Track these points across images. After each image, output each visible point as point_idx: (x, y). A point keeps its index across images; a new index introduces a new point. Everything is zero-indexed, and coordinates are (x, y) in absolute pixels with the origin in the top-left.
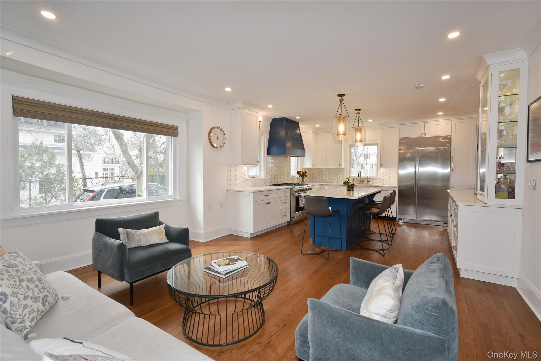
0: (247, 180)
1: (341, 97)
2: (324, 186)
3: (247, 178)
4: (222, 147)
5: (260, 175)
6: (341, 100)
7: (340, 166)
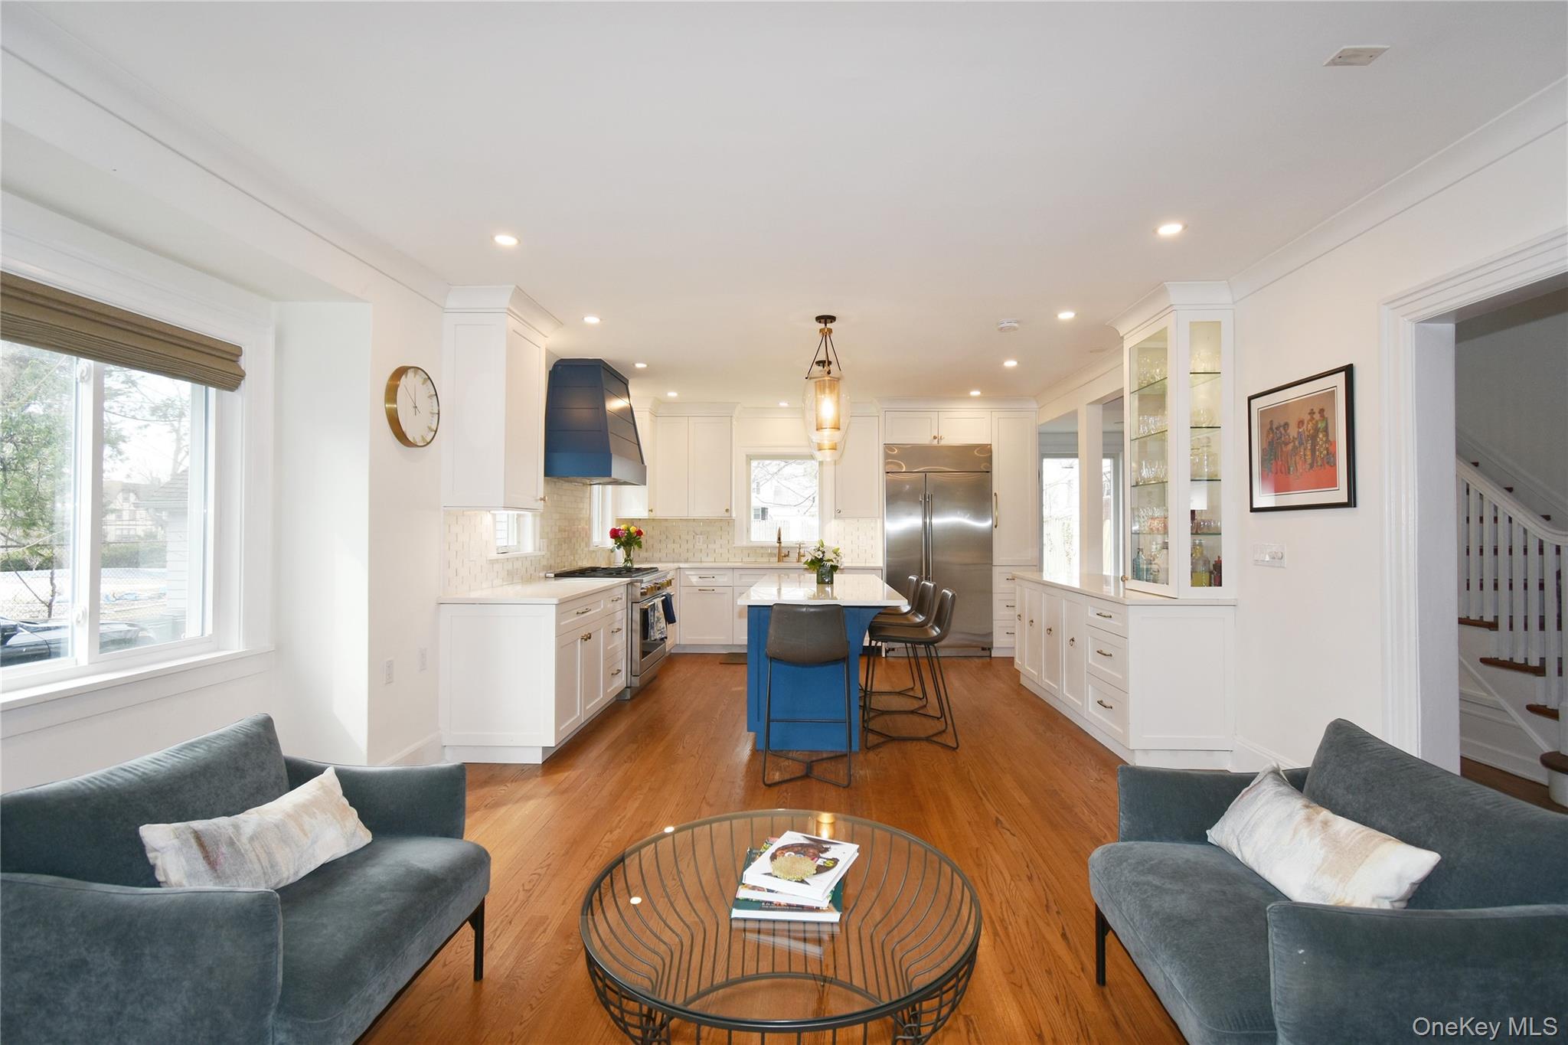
0: (492, 562)
1: (826, 325)
2: (687, 573)
3: (494, 555)
4: (428, 443)
5: (519, 542)
6: (826, 334)
7: (727, 514)
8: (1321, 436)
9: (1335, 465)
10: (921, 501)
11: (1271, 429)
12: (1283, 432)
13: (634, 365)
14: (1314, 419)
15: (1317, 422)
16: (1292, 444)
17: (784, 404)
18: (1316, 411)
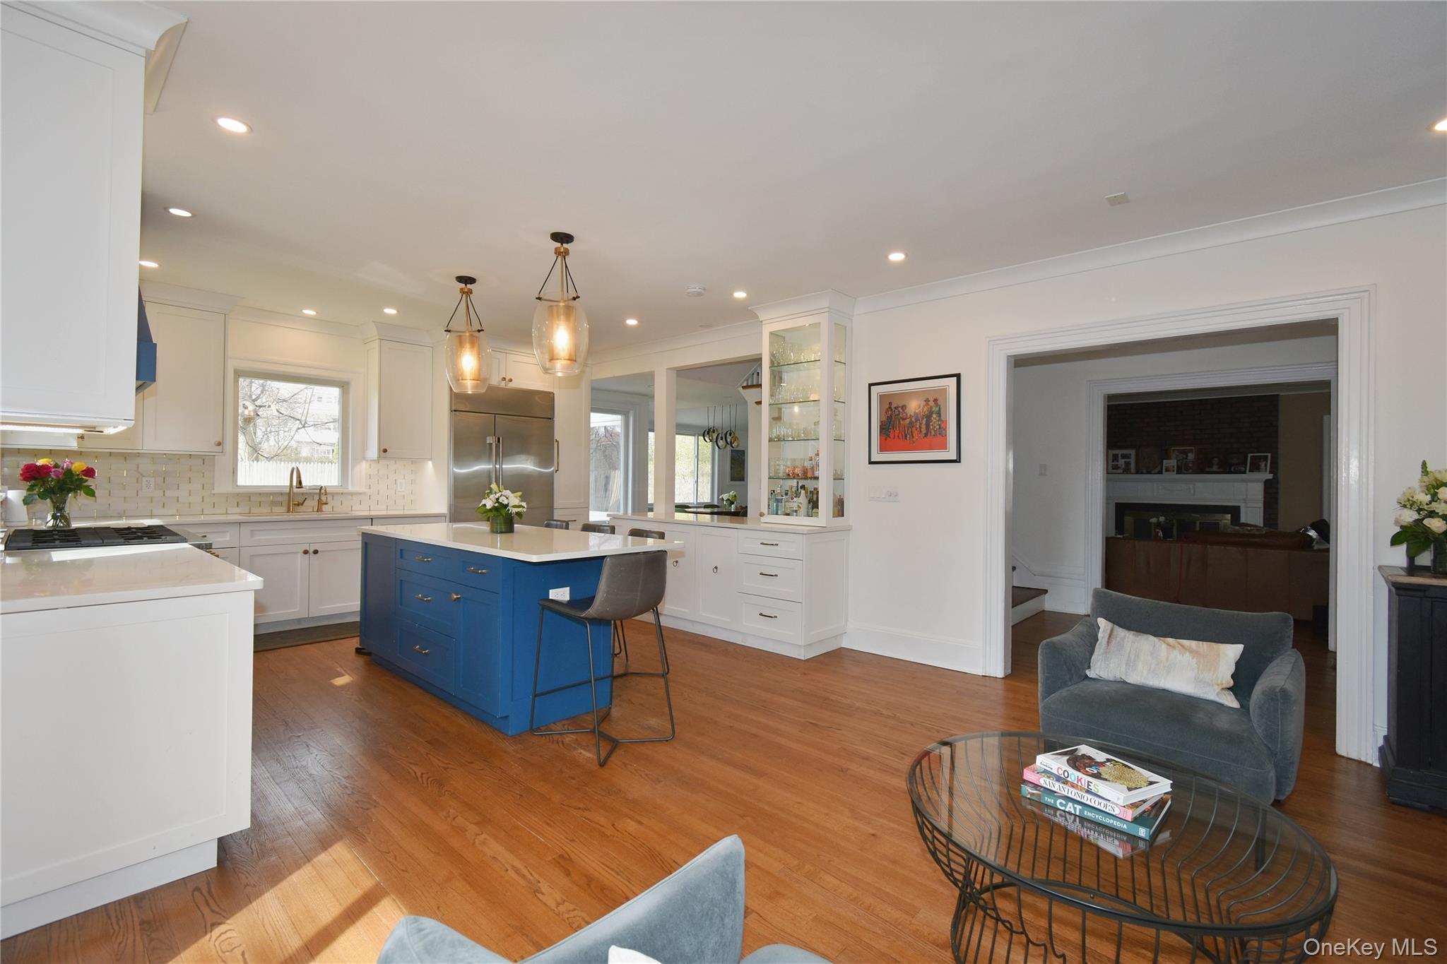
7: (219, 448)
8: (934, 416)
9: (946, 435)
10: (491, 444)
11: (890, 407)
12: (901, 411)
13: (166, 209)
14: (928, 405)
15: (931, 407)
16: (909, 420)
17: (310, 312)
18: (931, 399)
